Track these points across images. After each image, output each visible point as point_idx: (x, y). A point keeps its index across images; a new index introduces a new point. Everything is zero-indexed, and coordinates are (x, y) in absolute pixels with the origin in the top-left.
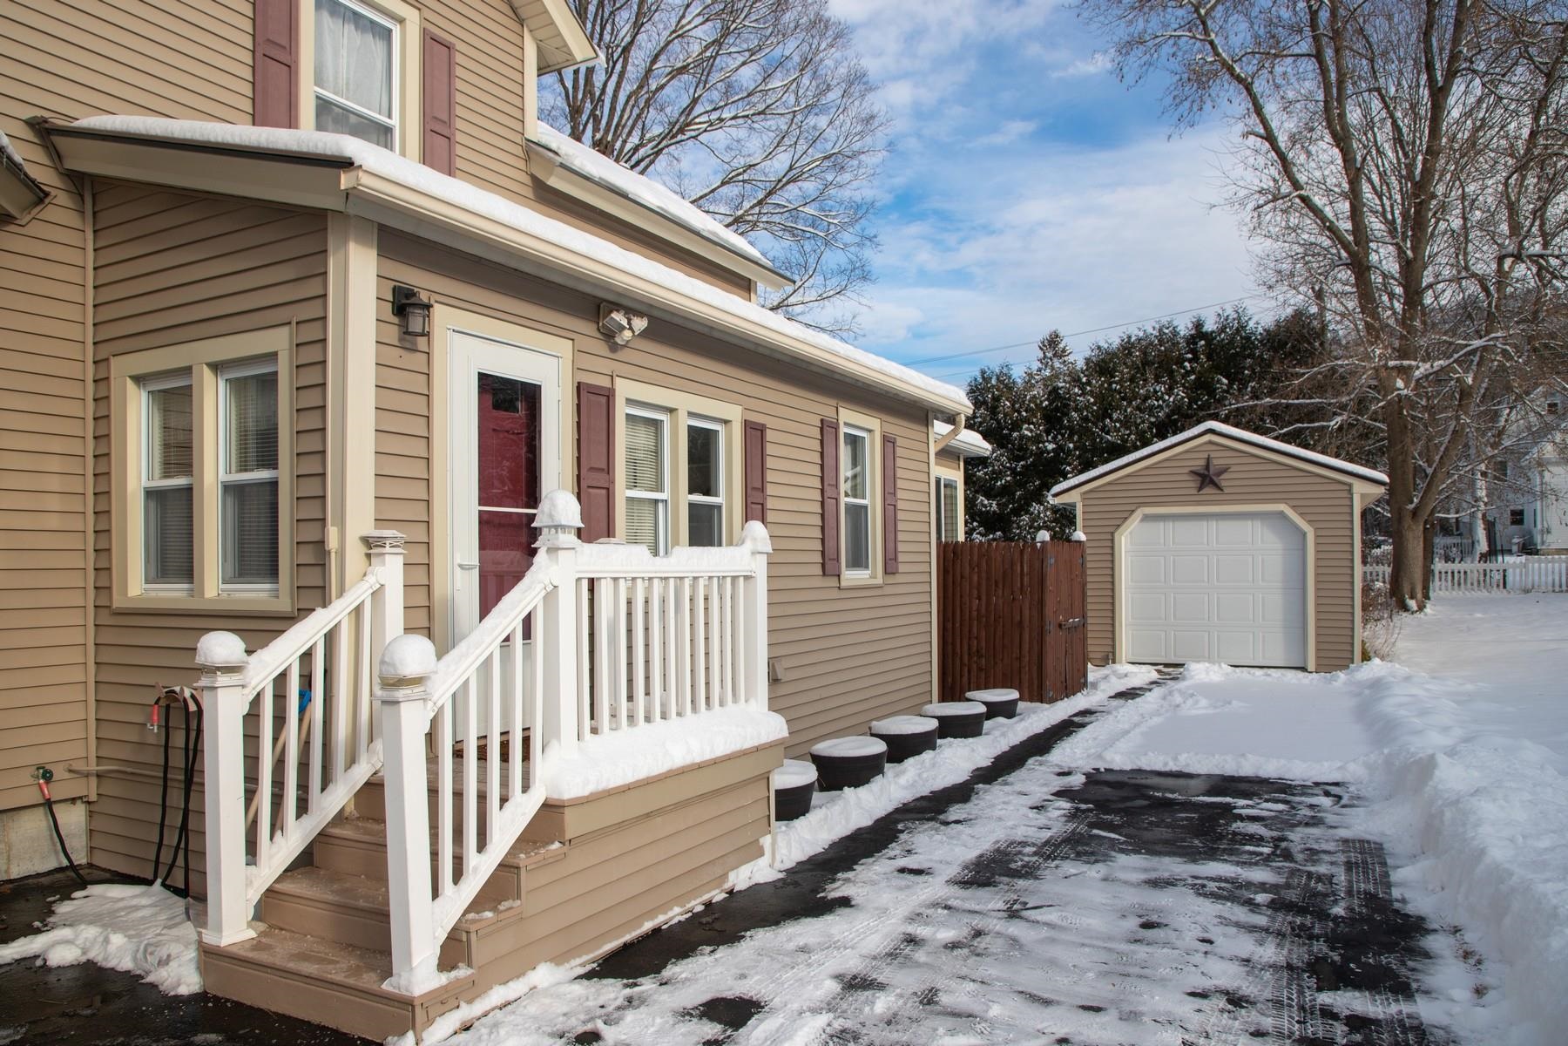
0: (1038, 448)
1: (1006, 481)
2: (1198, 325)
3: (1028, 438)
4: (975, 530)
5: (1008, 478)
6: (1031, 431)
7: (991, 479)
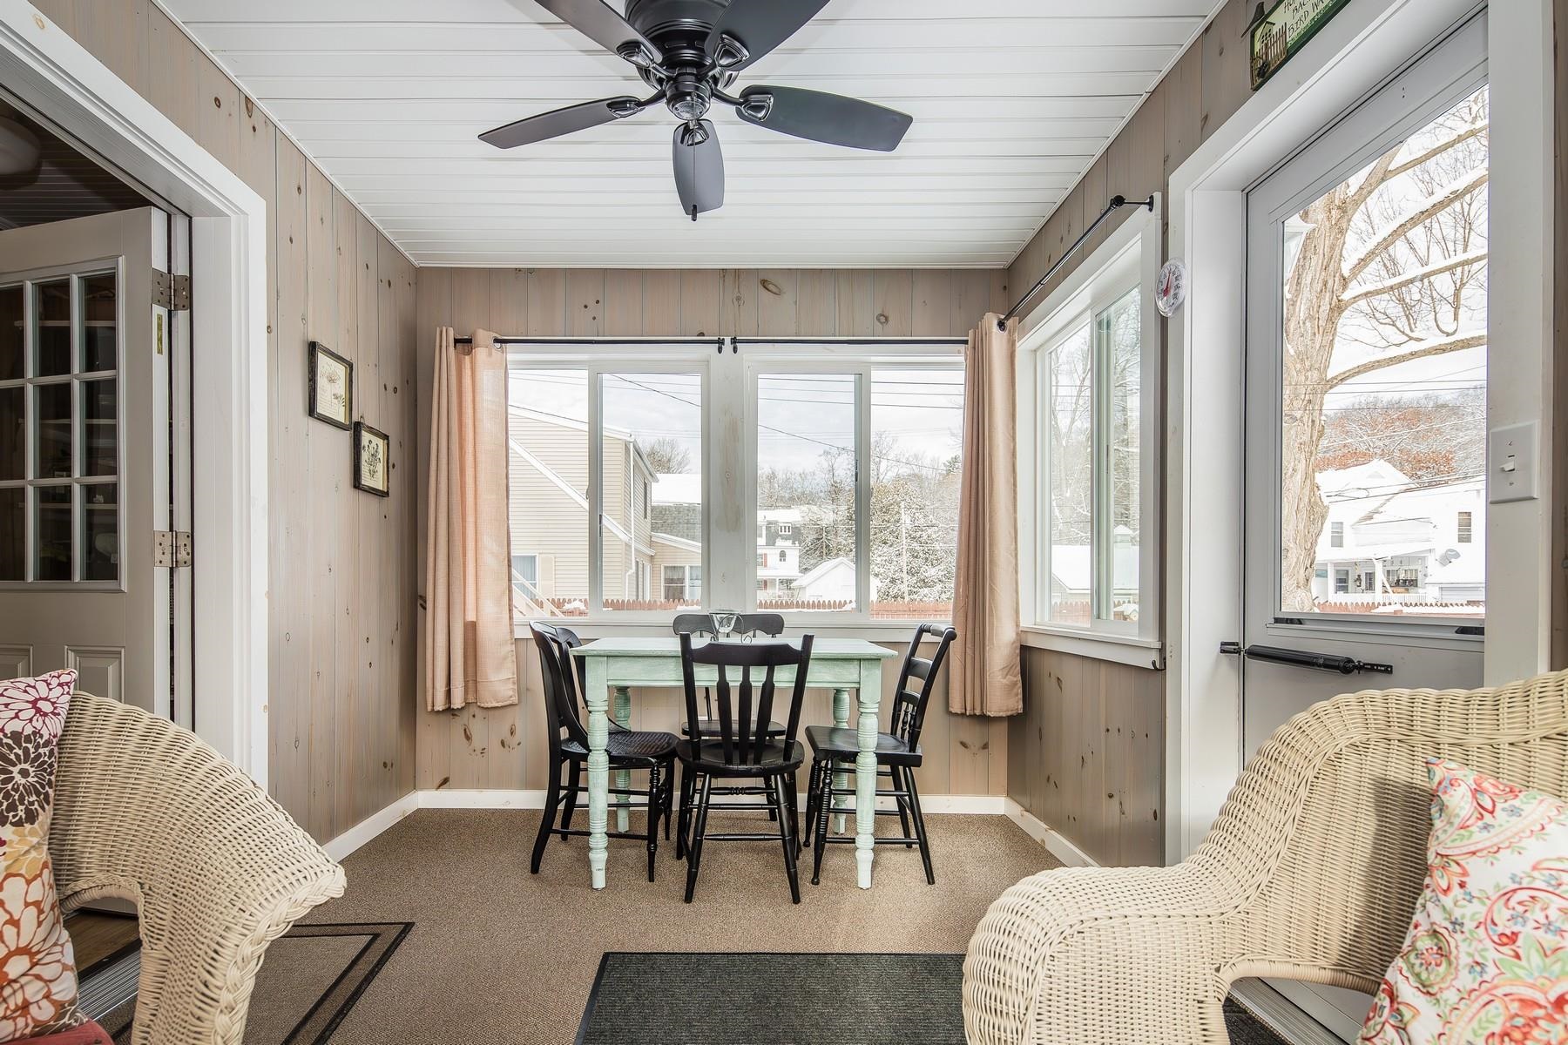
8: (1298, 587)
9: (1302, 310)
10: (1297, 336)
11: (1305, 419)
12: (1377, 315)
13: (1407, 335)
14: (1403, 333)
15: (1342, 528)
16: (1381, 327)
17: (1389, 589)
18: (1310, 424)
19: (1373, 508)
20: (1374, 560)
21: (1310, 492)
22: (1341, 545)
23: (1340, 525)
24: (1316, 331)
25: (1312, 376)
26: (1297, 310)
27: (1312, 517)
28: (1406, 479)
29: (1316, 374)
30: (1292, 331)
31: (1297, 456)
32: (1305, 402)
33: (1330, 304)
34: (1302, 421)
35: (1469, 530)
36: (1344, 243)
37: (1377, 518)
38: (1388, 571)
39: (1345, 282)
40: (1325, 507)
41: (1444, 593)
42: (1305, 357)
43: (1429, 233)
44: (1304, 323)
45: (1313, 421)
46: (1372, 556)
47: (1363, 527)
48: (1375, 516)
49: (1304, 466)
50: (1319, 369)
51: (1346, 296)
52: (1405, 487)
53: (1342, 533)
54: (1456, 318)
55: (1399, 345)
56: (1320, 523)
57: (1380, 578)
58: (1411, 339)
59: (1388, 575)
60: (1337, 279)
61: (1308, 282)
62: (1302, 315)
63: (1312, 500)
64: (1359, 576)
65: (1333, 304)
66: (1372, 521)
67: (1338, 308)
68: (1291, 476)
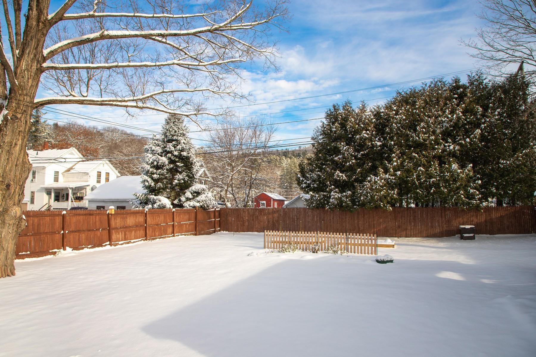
0: (372, 144)
1: (352, 163)
2: (457, 81)
3: (366, 139)
4: (332, 190)
5: (354, 161)
6: (368, 134)
7: (343, 161)
8: (14, 205)
9: (24, 64)
10: (21, 77)
11: (22, 119)
12: (60, 81)
13: (70, 93)
14: (69, 91)
15: (58, 174)
16: (60, 86)
17: (74, 201)
18: (24, 122)
19: (70, 167)
20: (69, 189)
21: (23, 156)
22: (57, 181)
23: (57, 173)
24: (30, 77)
25: (27, 99)
26: (21, 64)
27: (24, 169)
28: (82, 156)
29: (28, 99)
30: (18, 73)
31: (17, 137)
32: (23, 111)
33: (37, 67)
34: (21, 120)
35: (100, 179)
36: (44, 40)
37: (72, 171)
38: (74, 193)
39: (44, 59)
40: (30, 164)
41: (90, 203)
42: (24, 88)
43: (79, 52)
44: (24, 72)
45: (26, 121)
46: (68, 187)
47: (66, 174)
48: (71, 170)
49: (21, 143)
50: (30, 96)
51: (45, 65)
52: (81, 160)
53: (58, 176)
54: (87, 91)
55: (67, 96)
56: (27, 173)
57: (71, 195)
58: (71, 95)
59: (74, 195)
60: (40, 56)
61: (27, 52)
62: (23, 67)
63: (24, 161)
64: (64, 195)
65: (38, 67)
66: (70, 172)
67: (41, 70)
68: (14, 147)
